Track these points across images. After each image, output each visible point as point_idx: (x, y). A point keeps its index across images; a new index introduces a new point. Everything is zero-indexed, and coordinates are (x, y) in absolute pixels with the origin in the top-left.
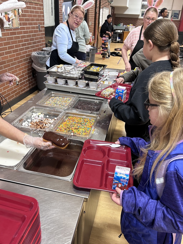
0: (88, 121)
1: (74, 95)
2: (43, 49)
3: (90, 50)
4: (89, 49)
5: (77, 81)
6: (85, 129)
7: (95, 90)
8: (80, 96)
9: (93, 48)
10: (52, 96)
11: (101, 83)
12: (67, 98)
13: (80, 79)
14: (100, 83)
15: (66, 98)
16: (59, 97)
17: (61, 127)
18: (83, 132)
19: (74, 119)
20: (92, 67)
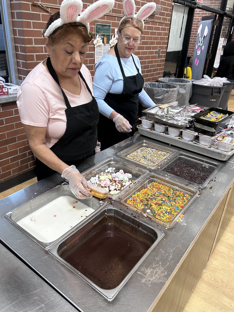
0: (180, 195)
1: (174, 150)
2: (158, 79)
3: (224, 85)
4: (222, 83)
5: (182, 131)
6: (172, 208)
7: (207, 148)
8: (181, 152)
9: (230, 82)
10: (143, 146)
11: (219, 139)
12: (163, 152)
13: (187, 128)
14: (217, 139)
15: (160, 152)
16: (153, 148)
17: (136, 195)
18: (166, 212)
19: (161, 187)
20: (210, 113)
